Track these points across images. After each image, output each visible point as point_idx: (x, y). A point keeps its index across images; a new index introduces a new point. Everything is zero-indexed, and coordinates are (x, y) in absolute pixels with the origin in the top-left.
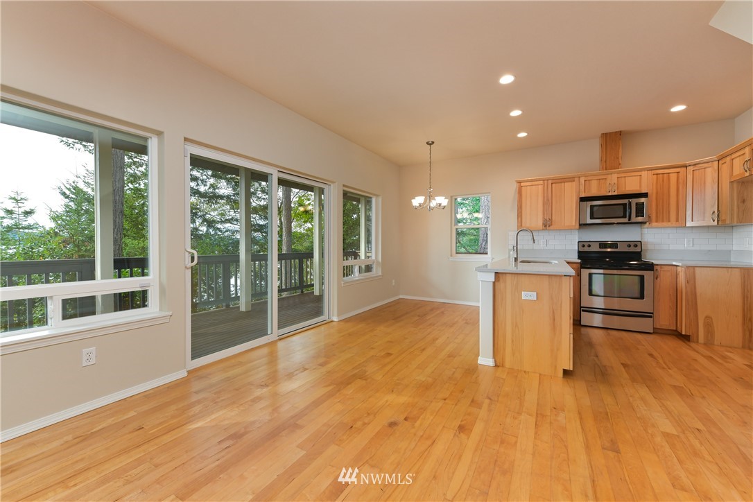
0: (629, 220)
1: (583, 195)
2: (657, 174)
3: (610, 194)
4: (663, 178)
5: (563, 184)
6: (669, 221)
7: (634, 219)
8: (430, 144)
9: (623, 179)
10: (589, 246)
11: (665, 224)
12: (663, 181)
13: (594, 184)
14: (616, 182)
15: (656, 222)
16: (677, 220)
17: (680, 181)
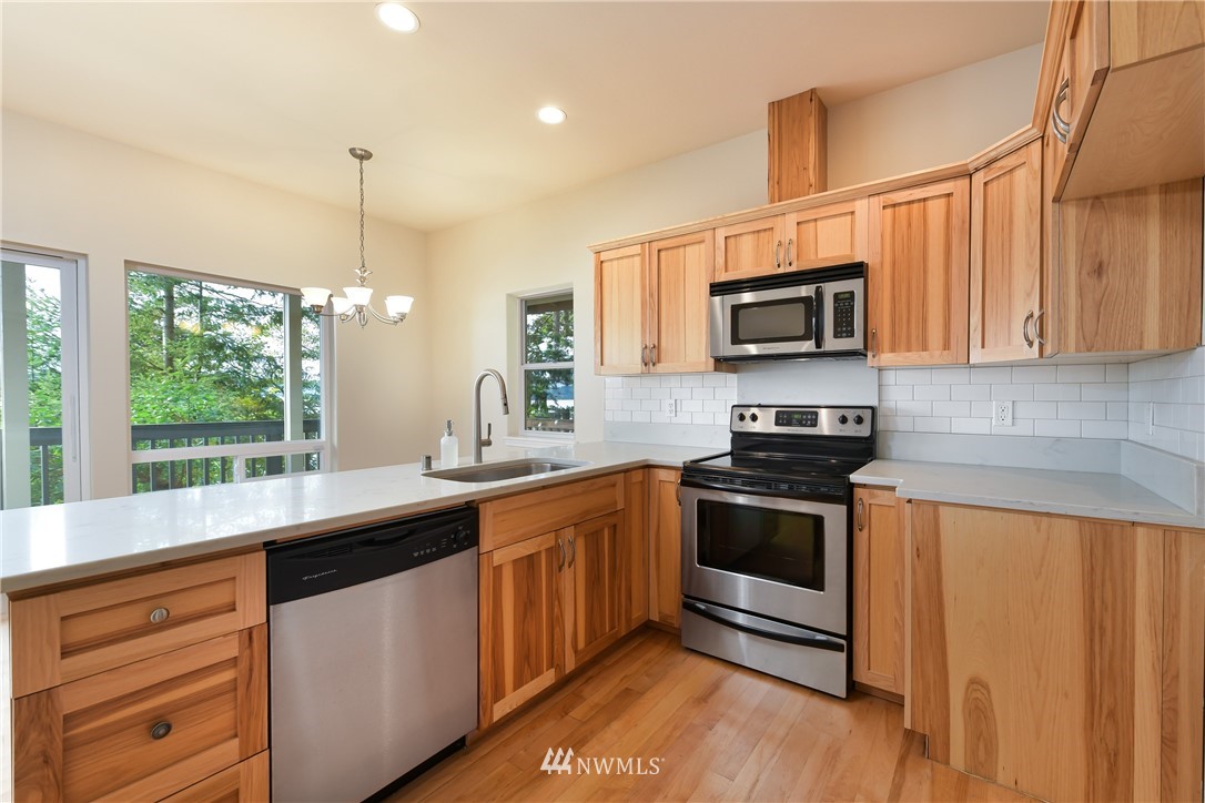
0: (818, 345)
1: (722, 277)
2: (894, 206)
3: (781, 271)
4: (909, 214)
5: (682, 250)
6: (925, 348)
7: (831, 343)
8: (361, 158)
9: (812, 224)
10: (754, 418)
11: (914, 357)
12: (910, 225)
13: (747, 243)
14: (794, 238)
15: (893, 350)
16: (946, 346)
17: (955, 221)
